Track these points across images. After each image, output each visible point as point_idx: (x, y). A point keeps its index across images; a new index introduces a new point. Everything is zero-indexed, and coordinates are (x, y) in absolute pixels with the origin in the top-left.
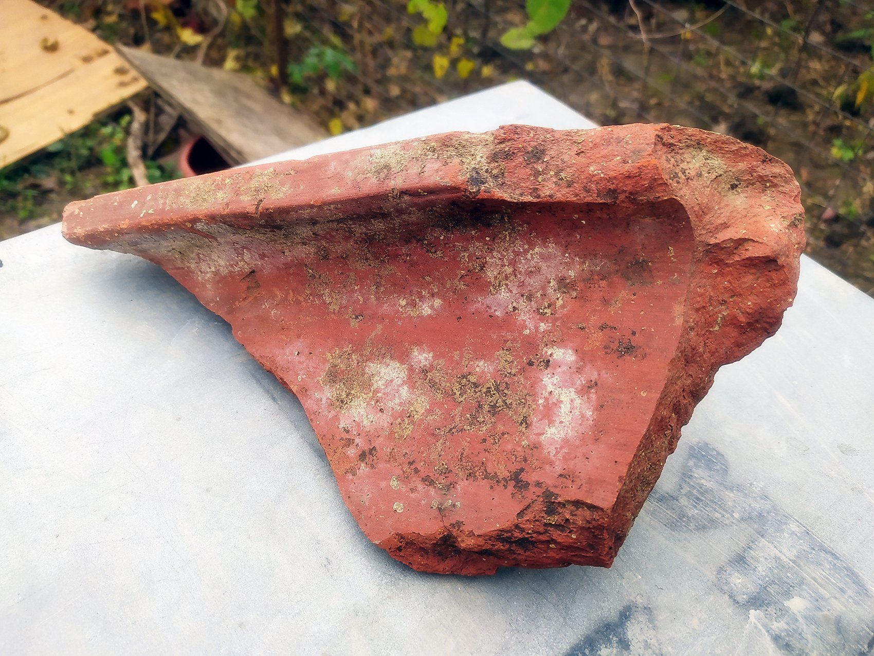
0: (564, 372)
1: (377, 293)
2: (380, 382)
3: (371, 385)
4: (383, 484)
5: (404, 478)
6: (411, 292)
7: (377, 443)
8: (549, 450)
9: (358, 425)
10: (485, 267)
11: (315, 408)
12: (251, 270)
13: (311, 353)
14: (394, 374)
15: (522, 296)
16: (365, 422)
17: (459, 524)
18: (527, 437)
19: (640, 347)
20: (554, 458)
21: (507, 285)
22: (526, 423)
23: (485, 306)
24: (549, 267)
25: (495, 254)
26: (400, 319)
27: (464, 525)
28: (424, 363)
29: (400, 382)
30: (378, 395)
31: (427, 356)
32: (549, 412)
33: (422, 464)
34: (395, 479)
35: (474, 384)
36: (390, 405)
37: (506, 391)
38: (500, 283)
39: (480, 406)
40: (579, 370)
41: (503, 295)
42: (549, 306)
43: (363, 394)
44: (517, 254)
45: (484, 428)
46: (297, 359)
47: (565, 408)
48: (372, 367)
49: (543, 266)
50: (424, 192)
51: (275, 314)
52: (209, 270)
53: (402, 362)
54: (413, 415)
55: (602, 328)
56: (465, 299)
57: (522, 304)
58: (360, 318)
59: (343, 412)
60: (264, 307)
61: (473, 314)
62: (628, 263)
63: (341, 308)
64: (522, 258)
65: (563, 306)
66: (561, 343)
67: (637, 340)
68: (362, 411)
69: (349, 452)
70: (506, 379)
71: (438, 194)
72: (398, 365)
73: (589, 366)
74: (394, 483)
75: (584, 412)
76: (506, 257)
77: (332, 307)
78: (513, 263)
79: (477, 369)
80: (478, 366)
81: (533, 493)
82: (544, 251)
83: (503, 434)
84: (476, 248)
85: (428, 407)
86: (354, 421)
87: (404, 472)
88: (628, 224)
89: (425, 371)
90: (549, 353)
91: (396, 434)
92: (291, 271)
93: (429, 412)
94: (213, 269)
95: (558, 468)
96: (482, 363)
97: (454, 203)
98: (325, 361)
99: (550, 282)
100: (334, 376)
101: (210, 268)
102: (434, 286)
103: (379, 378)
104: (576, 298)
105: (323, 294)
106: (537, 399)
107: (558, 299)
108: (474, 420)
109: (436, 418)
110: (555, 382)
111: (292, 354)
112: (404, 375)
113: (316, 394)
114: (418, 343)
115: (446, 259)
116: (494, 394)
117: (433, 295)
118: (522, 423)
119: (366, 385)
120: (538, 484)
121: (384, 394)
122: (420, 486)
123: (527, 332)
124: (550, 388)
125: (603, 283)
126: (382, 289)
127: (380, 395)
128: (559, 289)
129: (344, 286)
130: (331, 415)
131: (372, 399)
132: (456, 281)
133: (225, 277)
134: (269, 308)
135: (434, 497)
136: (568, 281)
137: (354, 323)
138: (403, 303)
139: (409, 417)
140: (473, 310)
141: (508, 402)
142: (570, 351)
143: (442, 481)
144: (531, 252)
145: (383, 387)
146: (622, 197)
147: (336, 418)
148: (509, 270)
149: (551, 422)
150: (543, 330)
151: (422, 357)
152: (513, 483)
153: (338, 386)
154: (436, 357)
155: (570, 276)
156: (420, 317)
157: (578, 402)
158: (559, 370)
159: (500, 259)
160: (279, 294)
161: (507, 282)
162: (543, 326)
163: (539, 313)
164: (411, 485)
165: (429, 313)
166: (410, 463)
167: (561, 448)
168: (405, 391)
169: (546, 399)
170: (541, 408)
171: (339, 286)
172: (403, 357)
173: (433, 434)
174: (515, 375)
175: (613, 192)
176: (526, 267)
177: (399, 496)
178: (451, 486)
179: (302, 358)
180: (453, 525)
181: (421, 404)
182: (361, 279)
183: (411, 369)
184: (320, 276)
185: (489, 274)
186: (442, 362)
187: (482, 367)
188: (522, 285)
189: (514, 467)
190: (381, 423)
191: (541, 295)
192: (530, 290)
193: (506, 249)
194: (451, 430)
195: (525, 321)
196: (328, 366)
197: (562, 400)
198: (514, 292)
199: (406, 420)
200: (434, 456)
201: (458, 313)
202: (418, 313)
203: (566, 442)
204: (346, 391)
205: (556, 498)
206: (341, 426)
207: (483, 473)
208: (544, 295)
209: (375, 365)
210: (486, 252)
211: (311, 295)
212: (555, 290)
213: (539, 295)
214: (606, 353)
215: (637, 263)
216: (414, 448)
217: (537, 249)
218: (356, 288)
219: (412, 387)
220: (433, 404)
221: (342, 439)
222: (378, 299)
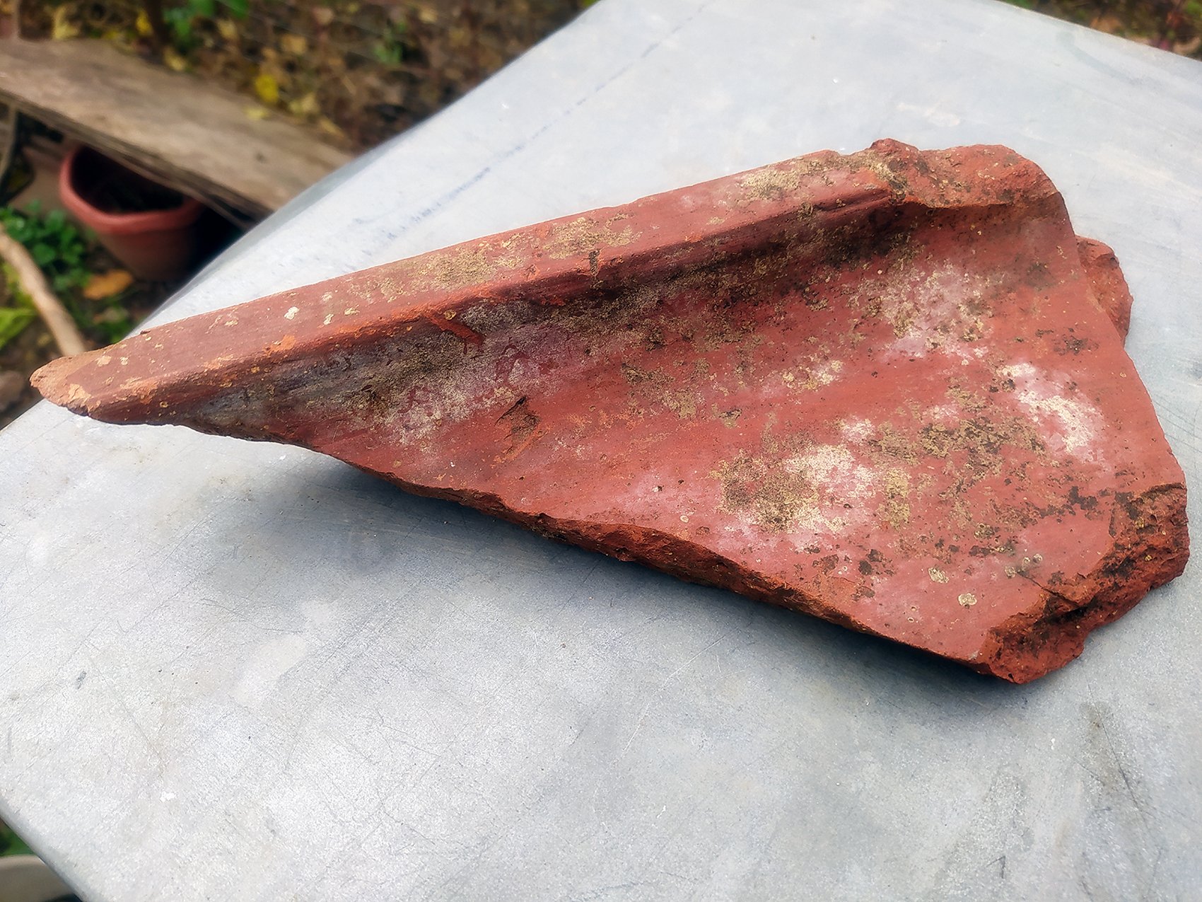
0: (1035, 385)
1: (745, 375)
2: (818, 477)
3: (808, 485)
4: (923, 585)
5: (946, 564)
6: (794, 362)
7: (873, 543)
8: (1085, 458)
9: (827, 536)
10: (880, 308)
11: (739, 546)
12: (518, 399)
13: (681, 482)
14: (833, 460)
15: (936, 329)
16: (834, 529)
17: (1057, 577)
18: (1052, 457)
19: (1087, 339)
20: (1096, 463)
21: (911, 323)
22: (1039, 445)
23: (898, 352)
24: (951, 292)
25: (889, 289)
26: (795, 398)
27: (1063, 573)
28: (864, 434)
29: (847, 466)
30: (828, 491)
31: (864, 425)
32: (1052, 424)
33: (955, 539)
34: (935, 571)
35: (946, 432)
36: (855, 496)
37: (989, 425)
38: (903, 323)
39: (973, 451)
40: (1048, 378)
41: (913, 335)
42: (972, 331)
43: (805, 499)
44: (914, 284)
45: (997, 470)
46: (663, 496)
47: (1065, 416)
48: (793, 464)
49: (945, 292)
50: (843, 202)
51: (585, 453)
52: (426, 419)
53: (835, 443)
54: (897, 494)
55: (1040, 334)
56: (868, 352)
57: (940, 338)
58: (737, 413)
59: (790, 532)
60: (556, 449)
61: (889, 364)
62: (1026, 270)
63: (699, 409)
64: (920, 289)
65: (986, 327)
66: (1010, 360)
67: (1078, 334)
68: (820, 519)
69: (840, 573)
70: (978, 414)
71: (858, 203)
72: (830, 448)
73: (1055, 373)
74: (938, 576)
75: (1086, 411)
76: (903, 291)
77: (683, 413)
78: (912, 296)
79: (937, 417)
80: (935, 414)
81: (1106, 504)
82: (943, 275)
83: (1023, 466)
84: (866, 286)
85: (909, 477)
86: (816, 534)
87: (938, 558)
88: (1020, 229)
89: (873, 442)
90: (1005, 374)
91: (892, 523)
92: (598, 380)
93: (915, 480)
94: (437, 415)
95: (1109, 469)
96: (937, 409)
97: (873, 215)
98: (713, 483)
99: (960, 307)
100: (740, 496)
101: (430, 415)
102: (823, 347)
103: (813, 473)
104: (993, 316)
105: (663, 399)
106: (1029, 419)
107: (976, 322)
108: (979, 467)
109: (928, 483)
110: (1034, 397)
111: (648, 492)
112: (846, 455)
113: (727, 528)
114: (841, 414)
115: (832, 308)
116: (979, 432)
117: (826, 358)
118: (1034, 448)
119: (801, 486)
120: (1104, 493)
121: (836, 486)
122: (975, 563)
123: (965, 362)
124: (1034, 404)
125: (1012, 295)
126: (752, 369)
127: (830, 490)
128: (972, 312)
129: (693, 380)
130: (773, 543)
131: (821, 499)
132: (850, 333)
133: (463, 424)
134: (568, 446)
135: (1001, 566)
136: (977, 302)
137: (728, 423)
138: (790, 377)
139: (893, 497)
140: (886, 361)
141: (1002, 433)
142: (1024, 364)
143: (997, 545)
144: (929, 279)
145: (828, 480)
146: (1017, 196)
147: (784, 543)
148: (908, 305)
149: (1064, 433)
150: (982, 356)
151: (859, 428)
152: (1077, 506)
153: (758, 505)
154: (873, 422)
155: (977, 297)
156: (821, 387)
157: (1072, 405)
158: (1028, 385)
159: (896, 295)
160: (580, 422)
161: (911, 320)
162: (979, 352)
163: (966, 340)
164: (962, 568)
165: (831, 379)
166: (940, 544)
167: (1095, 451)
168: (863, 472)
169: (1039, 415)
170: (1041, 425)
171: (684, 382)
172: (832, 436)
173: (941, 502)
174: (985, 407)
175: (1008, 193)
176: (927, 298)
177: (957, 588)
178: (1012, 544)
179: (672, 492)
180: (1051, 582)
181: (899, 478)
182: (717, 364)
183: (852, 447)
184: (650, 375)
185: (887, 315)
186: (888, 425)
187: (939, 413)
188: (929, 318)
189: (1066, 489)
190: (858, 520)
191: (957, 323)
192: (941, 322)
193: (901, 281)
194: (959, 489)
195: (955, 353)
196: (722, 487)
197: (1055, 409)
198: (924, 328)
199: (892, 502)
200: (962, 523)
201: (870, 368)
202: (816, 384)
203: (1093, 444)
204: (775, 506)
205: (1131, 497)
206: (801, 548)
207: (1036, 512)
208: (959, 322)
209: (797, 459)
210: (878, 290)
211: (640, 406)
212: (968, 314)
213: (953, 323)
214: (1061, 355)
215: (1035, 267)
216: (929, 527)
217: (935, 275)
218: (712, 377)
219: (869, 464)
220: (913, 471)
221: (815, 563)
222: (750, 383)
